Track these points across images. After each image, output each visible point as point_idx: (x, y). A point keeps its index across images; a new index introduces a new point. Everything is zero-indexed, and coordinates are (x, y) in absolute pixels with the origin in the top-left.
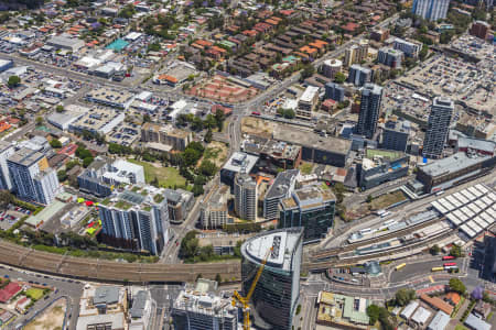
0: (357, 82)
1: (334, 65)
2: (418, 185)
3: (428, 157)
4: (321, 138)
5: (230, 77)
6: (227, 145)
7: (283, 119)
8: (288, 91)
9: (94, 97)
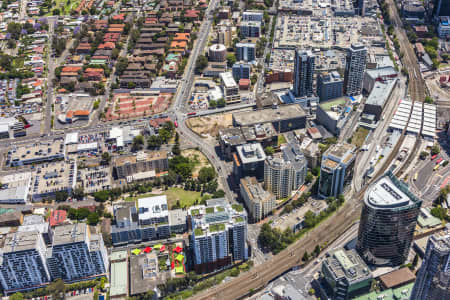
0: (246, 58)
1: (220, 50)
2: (371, 117)
3: (352, 95)
4: (275, 111)
5: (132, 92)
6: (197, 149)
7: (217, 110)
8: (197, 85)
9: (22, 159)
